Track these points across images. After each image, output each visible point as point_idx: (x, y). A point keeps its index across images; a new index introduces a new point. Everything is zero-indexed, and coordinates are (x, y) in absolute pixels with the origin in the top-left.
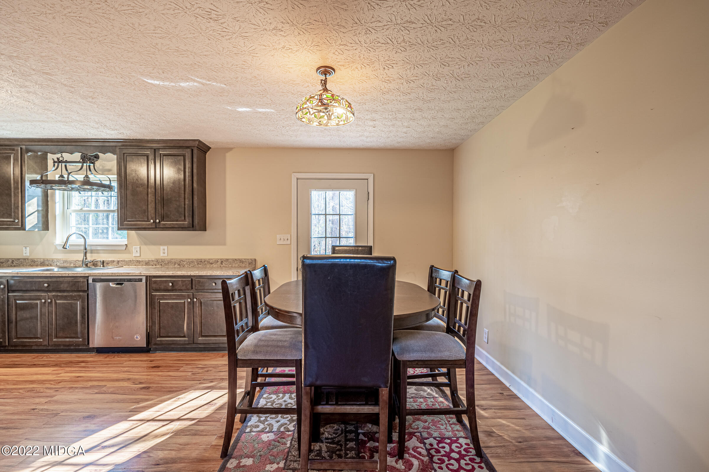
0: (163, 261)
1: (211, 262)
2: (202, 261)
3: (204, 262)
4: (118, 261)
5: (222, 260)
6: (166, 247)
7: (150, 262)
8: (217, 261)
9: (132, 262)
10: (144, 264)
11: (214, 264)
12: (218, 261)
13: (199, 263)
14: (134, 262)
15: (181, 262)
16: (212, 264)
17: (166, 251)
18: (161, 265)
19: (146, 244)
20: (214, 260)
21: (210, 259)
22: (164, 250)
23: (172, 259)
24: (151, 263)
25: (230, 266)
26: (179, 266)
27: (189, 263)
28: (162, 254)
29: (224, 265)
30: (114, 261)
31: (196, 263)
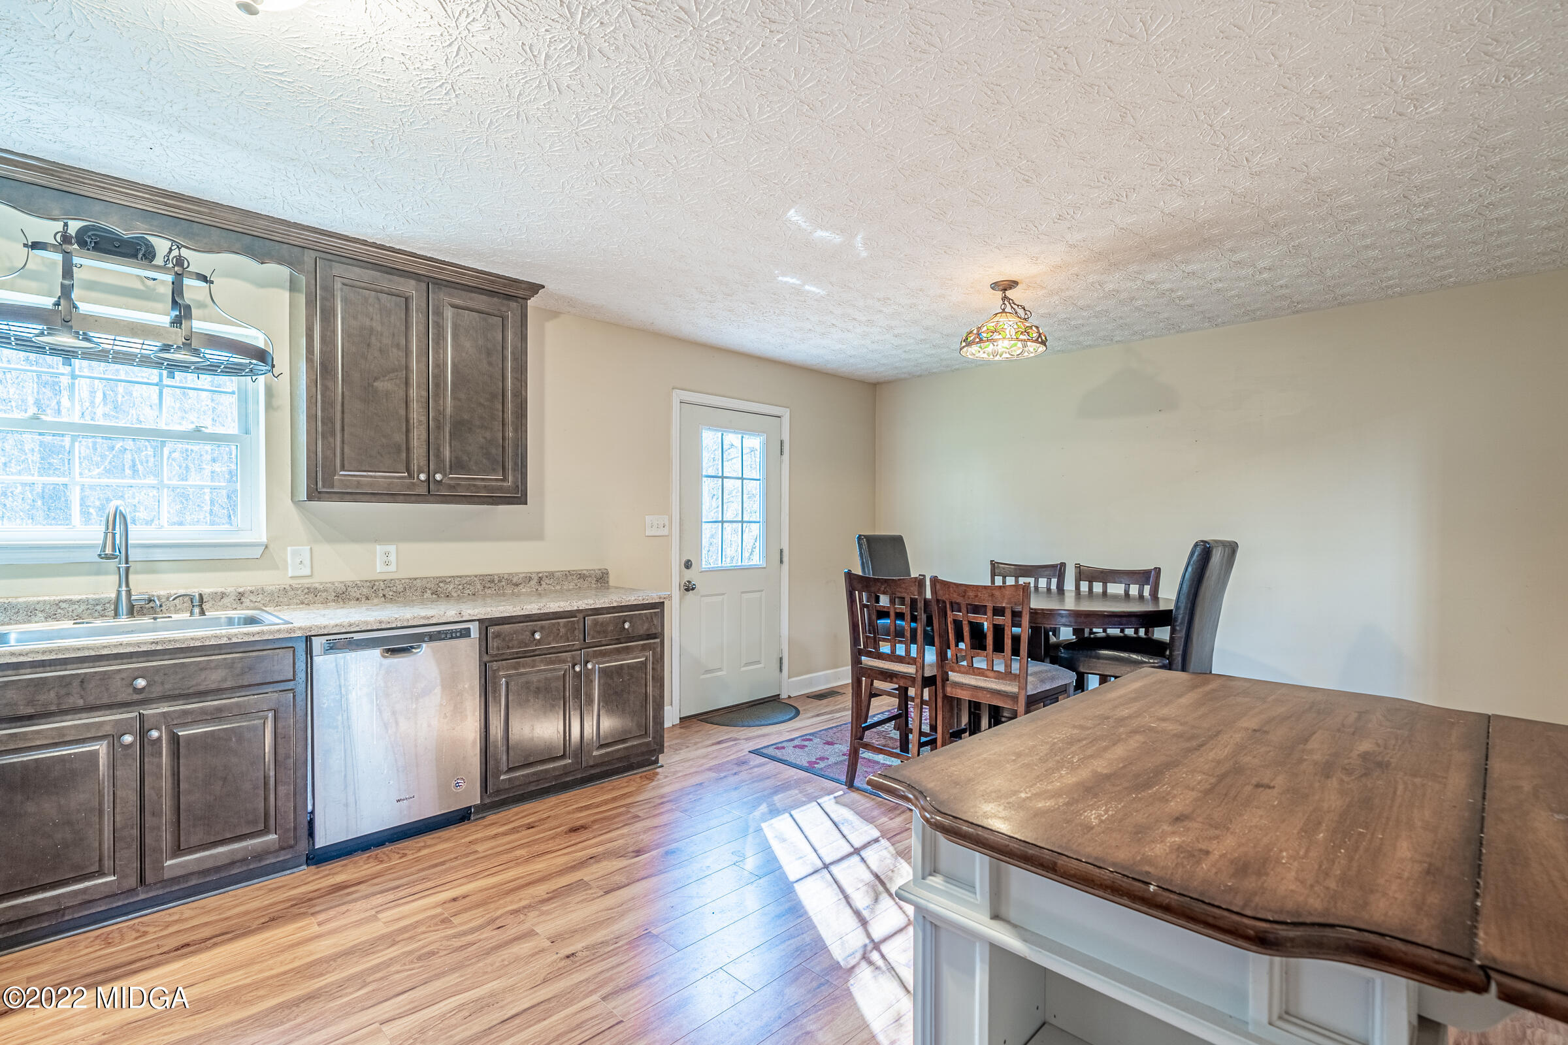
0: (389, 583)
1: (515, 580)
2: (493, 581)
3: (500, 581)
4: (241, 594)
5: (541, 575)
6: (392, 548)
7: (349, 589)
8: (530, 577)
9: (291, 593)
10: (331, 597)
11: (522, 586)
12: (530, 579)
13: (488, 585)
14: (299, 592)
15: (441, 585)
16: (517, 585)
17: (393, 558)
18: (384, 596)
19: (330, 540)
20: (521, 576)
21: (511, 574)
22: (387, 554)
23: (415, 579)
24: (354, 593)
25: (558, 587)
26: (434, 596)
27: (460, 587)
28: (380, 567)
29: (544, 585)
30: (223, 595)
31: (479, 586)
